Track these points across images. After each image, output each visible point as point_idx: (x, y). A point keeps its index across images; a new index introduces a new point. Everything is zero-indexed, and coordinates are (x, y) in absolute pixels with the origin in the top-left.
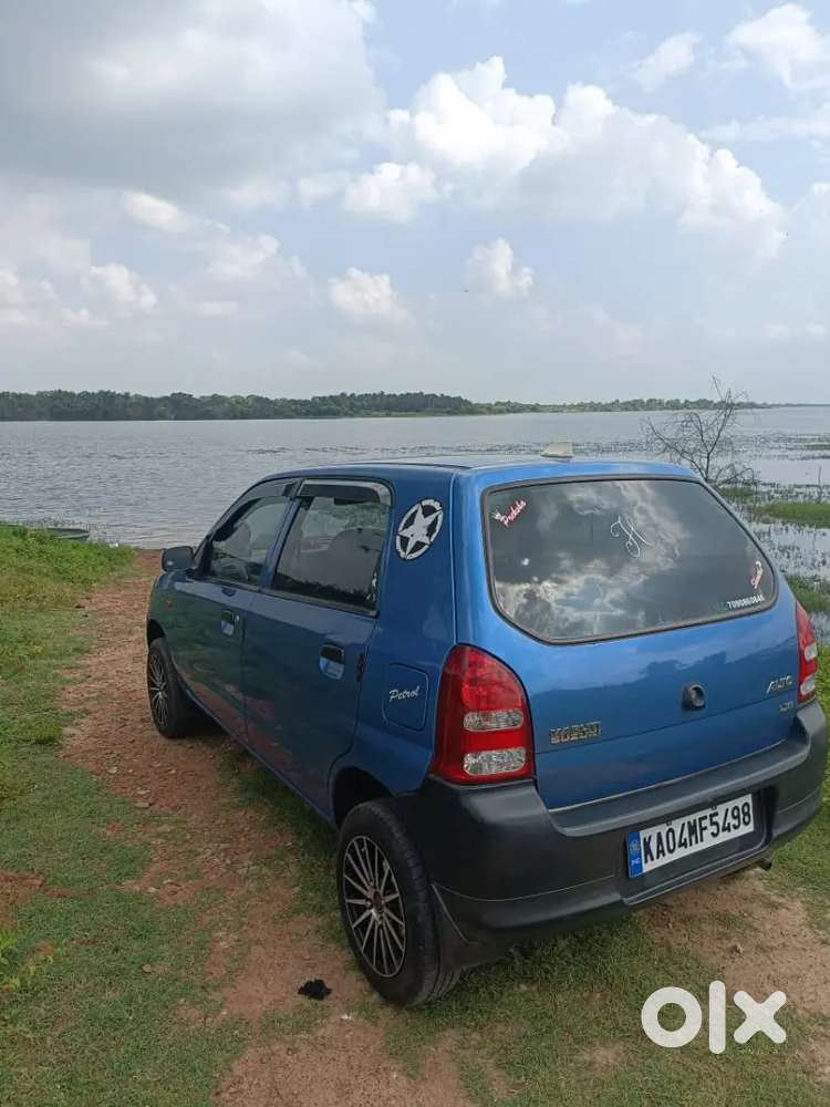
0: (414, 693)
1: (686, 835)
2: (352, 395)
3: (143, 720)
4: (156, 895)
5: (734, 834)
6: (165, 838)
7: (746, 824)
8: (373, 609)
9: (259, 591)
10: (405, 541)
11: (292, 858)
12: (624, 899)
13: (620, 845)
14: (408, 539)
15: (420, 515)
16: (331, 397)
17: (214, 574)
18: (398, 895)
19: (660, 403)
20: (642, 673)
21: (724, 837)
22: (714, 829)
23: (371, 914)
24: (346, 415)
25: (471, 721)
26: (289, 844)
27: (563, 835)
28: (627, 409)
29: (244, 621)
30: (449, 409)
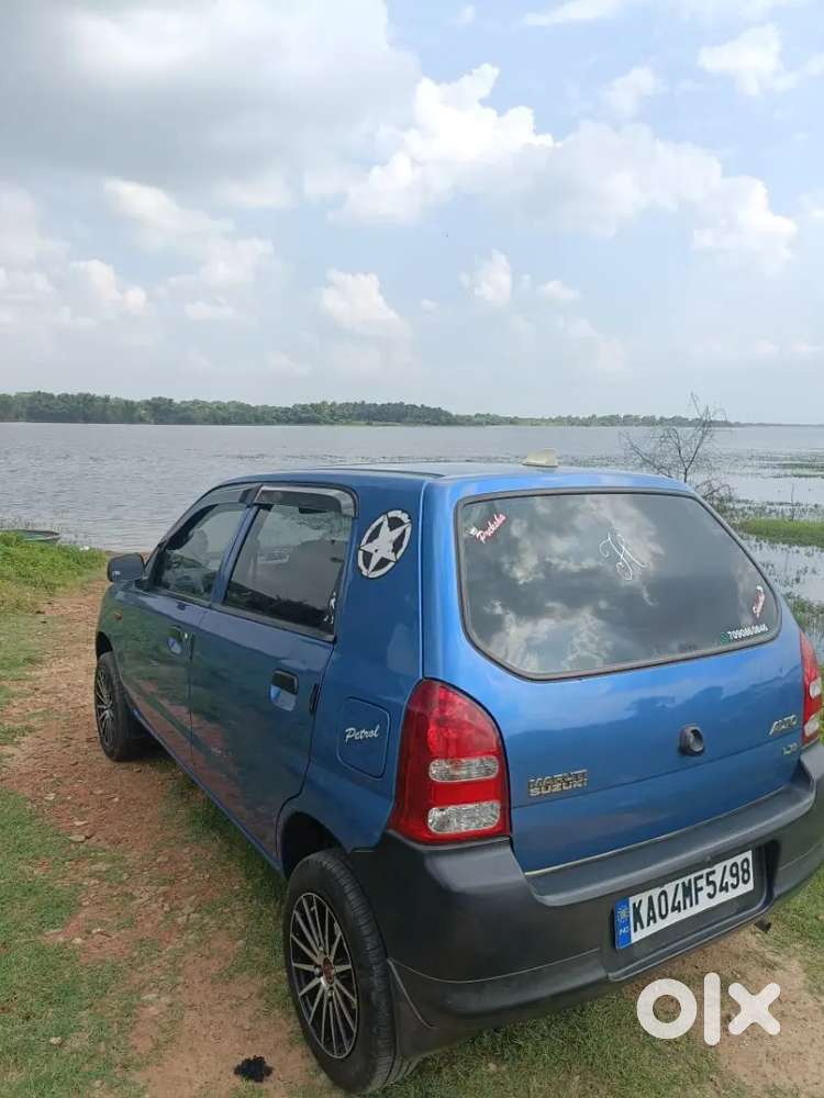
0: (374, 734)
1: (680, 897)
2: (334, 404)
3: (89, 740)
4: (82, 948)
5: (733, 894)
6: (99, 878)
7: (745, 882)
8: (331, 632)
9: (210, 607)
10: (368, 557)
11: (237, 905)
12: (610, 975)
13: (608, 916)
14: (370, 555)
15: (385, 529)
16: (312, 405)
17: (167, 586)
18: (350, 967)
19: (636, 419)
20: (628, 709)
21: (722, 897)
22: (710, 889)
23: (320, 983)
24: (326, 423)
25: (438, 770)
26: (236, 887)
27: (541, 904)
28: (603, 425)
29: (193, 640)
30: (426, 420)
